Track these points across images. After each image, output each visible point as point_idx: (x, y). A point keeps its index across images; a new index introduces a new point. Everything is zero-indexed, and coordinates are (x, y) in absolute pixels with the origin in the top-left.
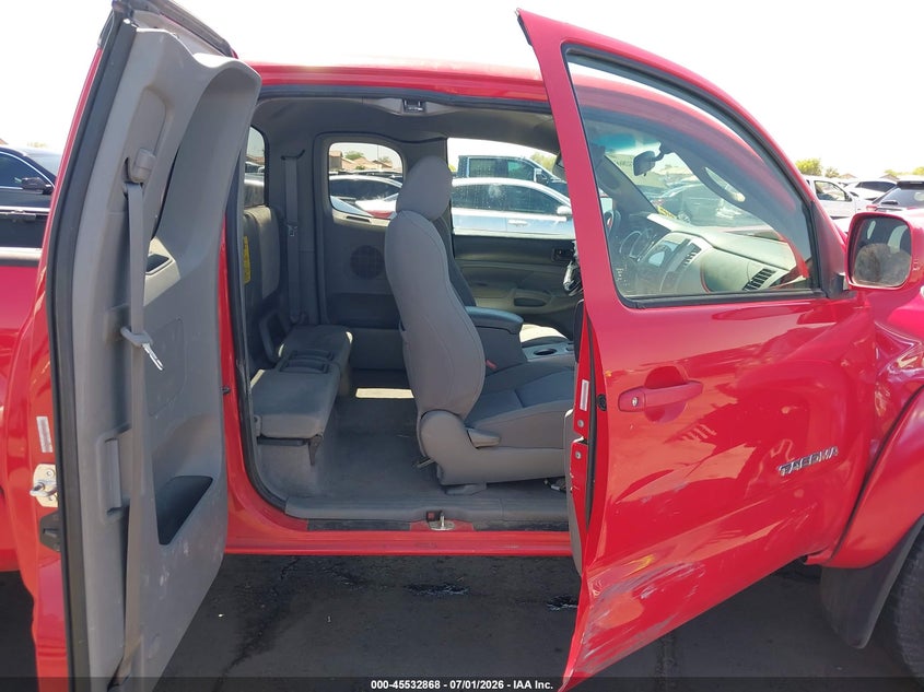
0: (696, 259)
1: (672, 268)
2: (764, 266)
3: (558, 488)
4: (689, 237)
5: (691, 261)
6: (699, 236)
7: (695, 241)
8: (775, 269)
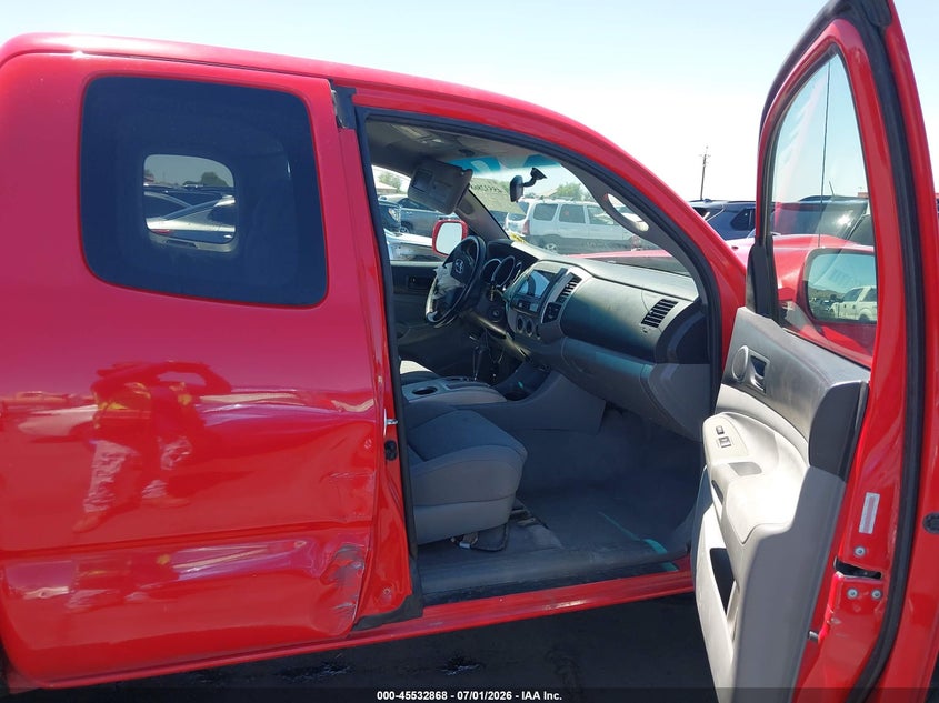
0: (577, 289)
1: (552, 298)
2: (661, 297)
3: (468, 546)
4: (565, 266)
5: (573, 291)
6: (576, 266)
7: (572, 270)
8: (676, 300)
